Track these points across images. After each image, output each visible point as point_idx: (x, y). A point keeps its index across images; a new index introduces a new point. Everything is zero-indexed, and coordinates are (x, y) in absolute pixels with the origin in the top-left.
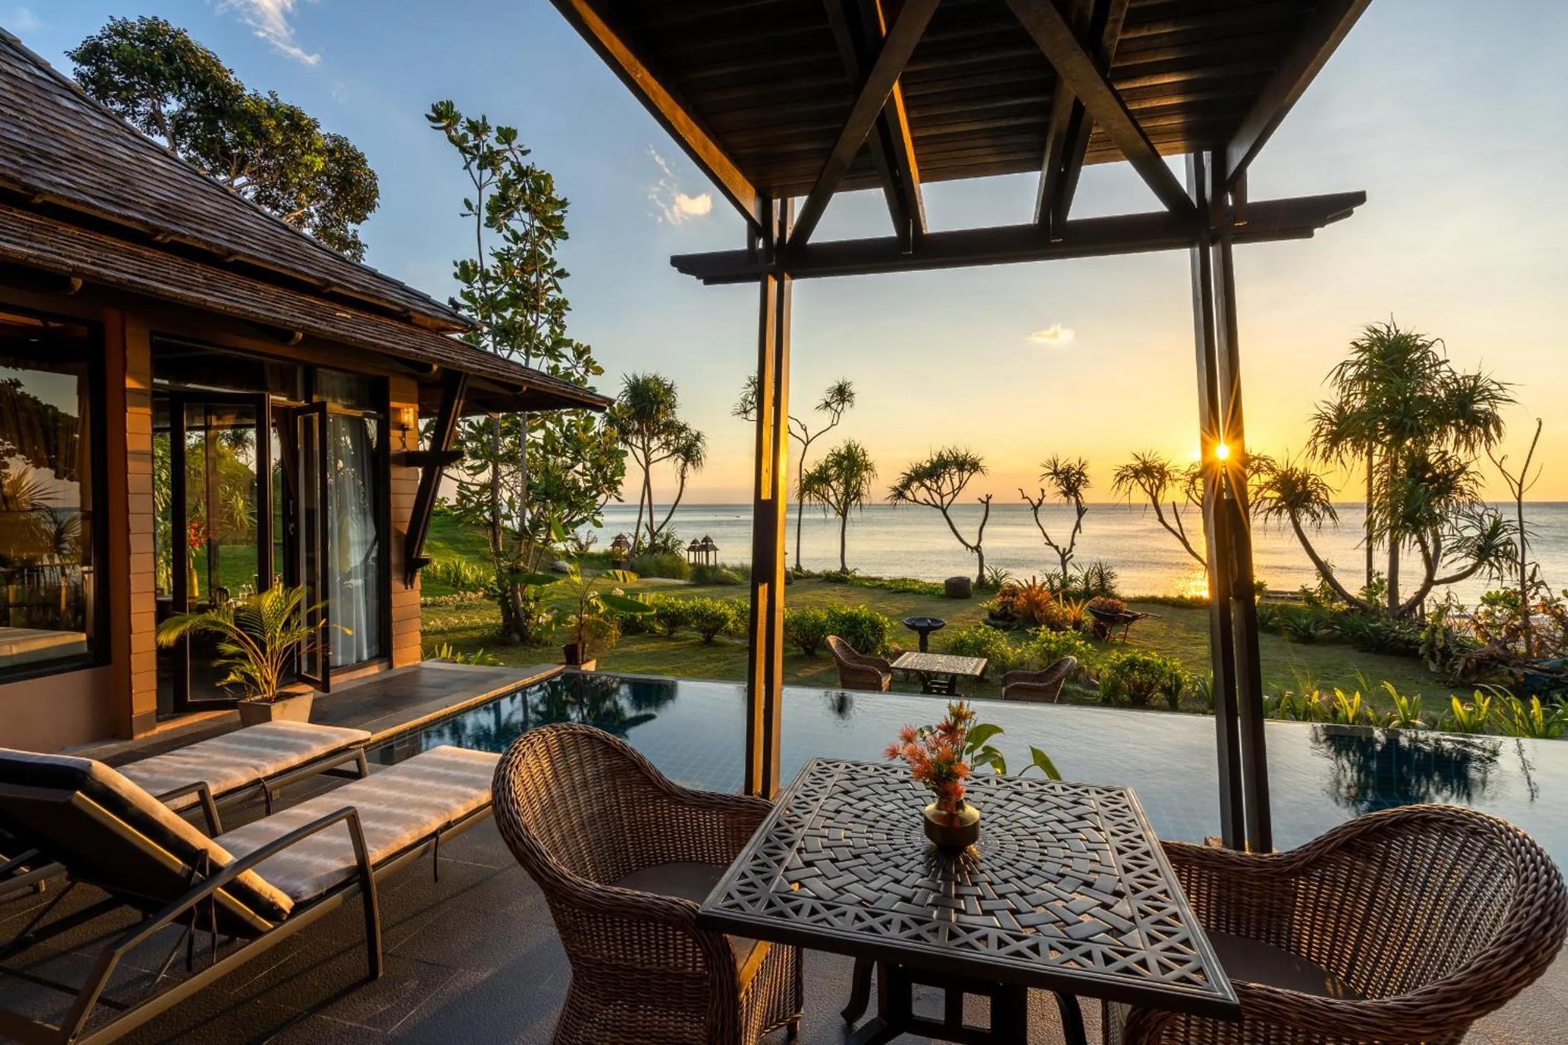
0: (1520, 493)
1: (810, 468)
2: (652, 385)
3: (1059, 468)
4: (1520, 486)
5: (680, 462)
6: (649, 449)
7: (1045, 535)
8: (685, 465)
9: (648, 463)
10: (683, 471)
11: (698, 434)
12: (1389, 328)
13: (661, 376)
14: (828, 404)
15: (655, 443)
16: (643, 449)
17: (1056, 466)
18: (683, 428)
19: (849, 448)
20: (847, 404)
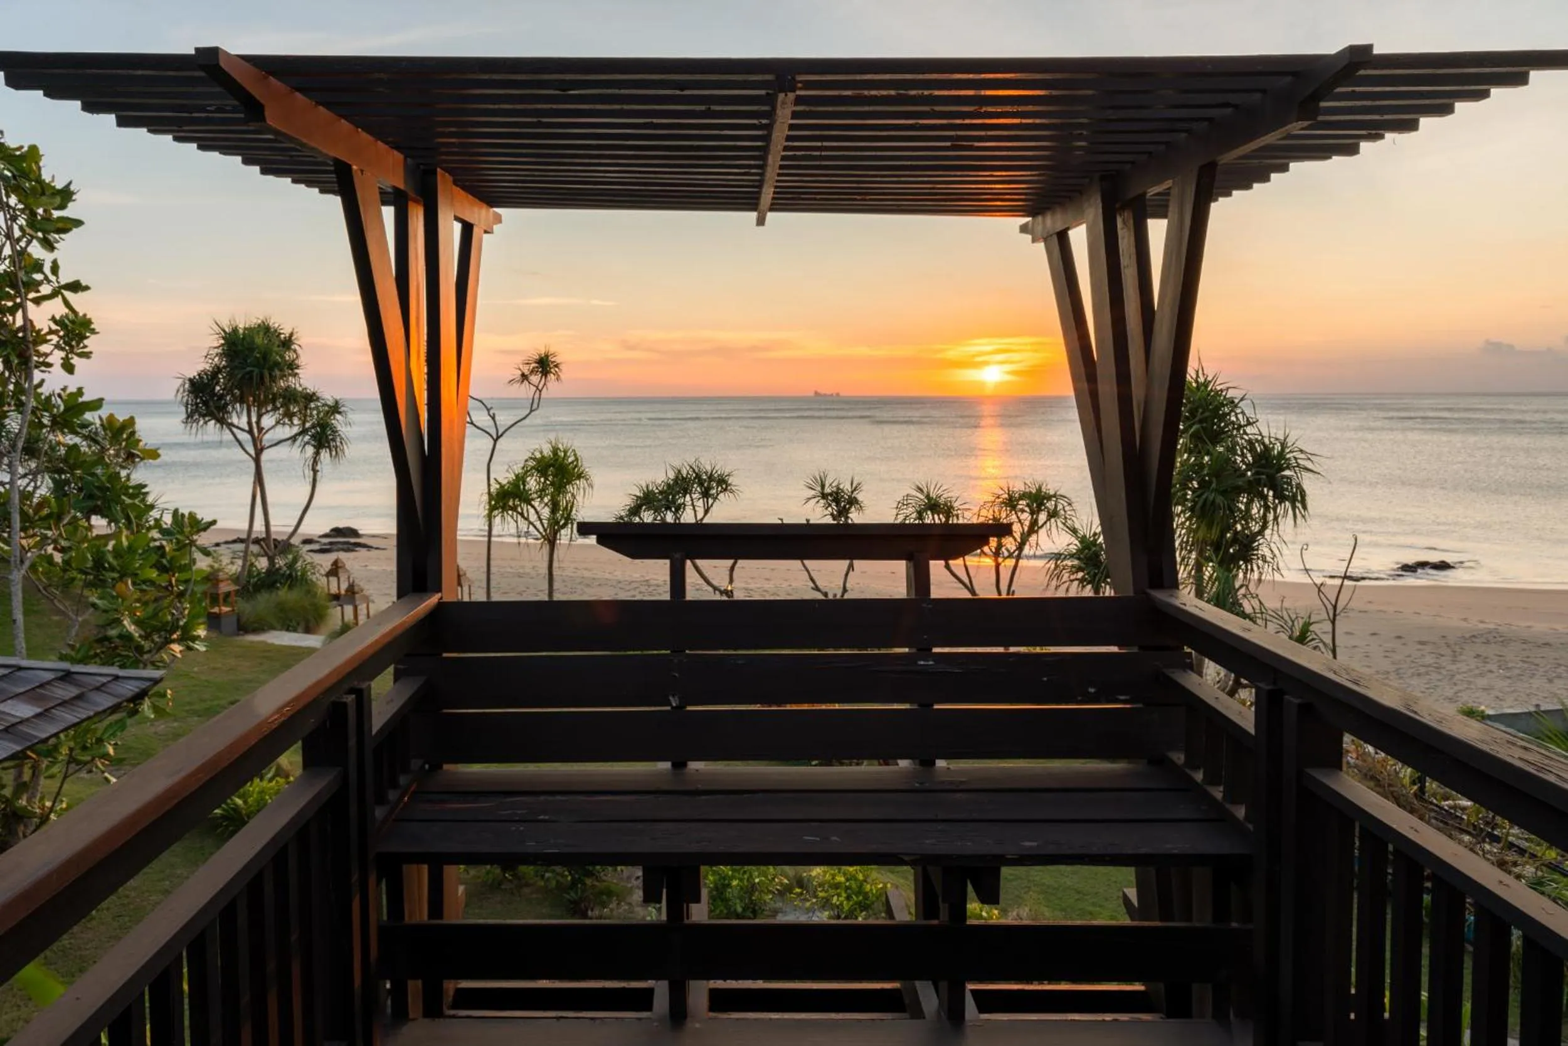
0: (1335, 615)
1: (503, 476)
2: (259, 340)
3: (828, 490)
4: (1335, 607)
5: (310, 450)
6: (260, 429)
7: (812, 580)
8: (317, 453)
9: (259, 451)
10: (315, 462)
11: (337, 402)
12: (1197, 372)
13: (274, 322)
14: (524, 377)
15: (268, 421)
16: (250, 432)
17: (823, 486)
18: (310, 397)
19: (555, 451)
20: (551, 377)
